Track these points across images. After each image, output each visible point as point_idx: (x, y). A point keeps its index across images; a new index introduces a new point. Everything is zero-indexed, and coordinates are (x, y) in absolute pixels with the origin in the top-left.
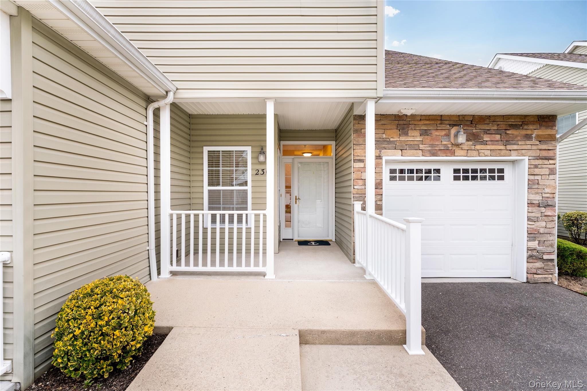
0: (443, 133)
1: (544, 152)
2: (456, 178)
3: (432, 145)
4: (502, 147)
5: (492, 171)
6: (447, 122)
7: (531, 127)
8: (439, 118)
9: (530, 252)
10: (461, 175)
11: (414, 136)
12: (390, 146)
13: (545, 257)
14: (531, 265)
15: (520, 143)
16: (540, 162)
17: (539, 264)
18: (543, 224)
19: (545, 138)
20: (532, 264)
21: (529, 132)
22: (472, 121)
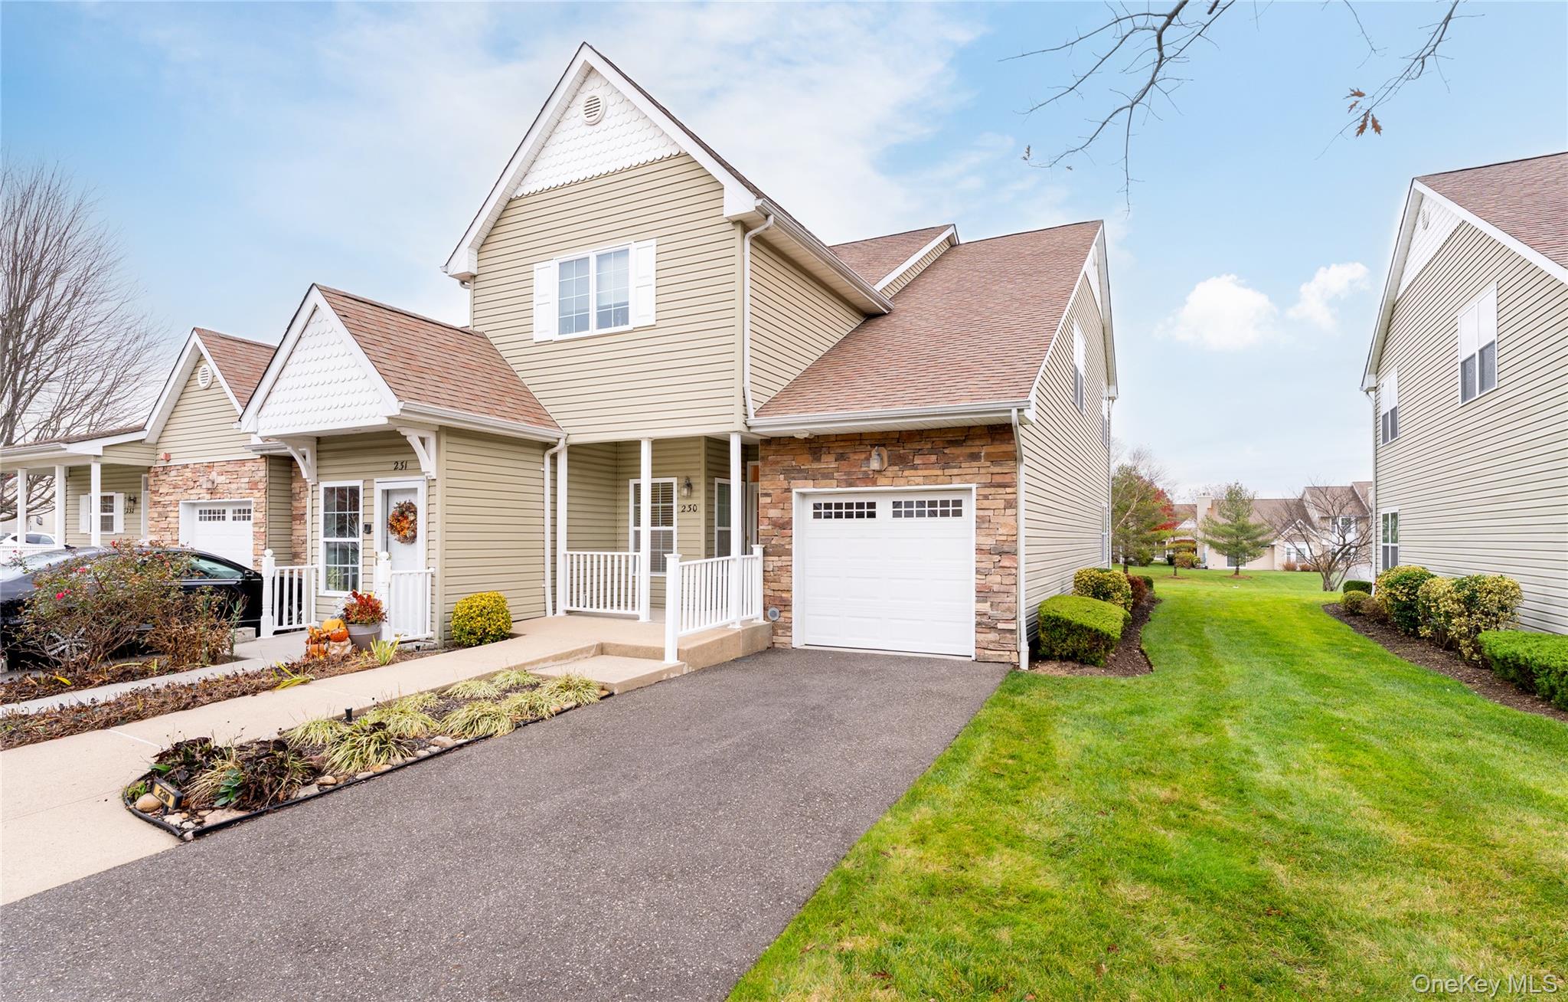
0: (863, 456)
1: (998, 476)
2: (897, 515)
3: (848, 473)
4: (939, 472)
5: (945, 503)
6: (867, 442)
7: (978, 442)
8: (858, 438)
9: (979, 617)
10: (915, 509)
11: (828, 462)
12: (801, 475)
13: (1000, 626)
14: (981, 637)
15: (963, 465)
16: (992, 490)
17: (993, 636)
18: (998, 579)
19: (997, 457)
20: (983, 635)
21: (975, 450)
22: (898, 439)
